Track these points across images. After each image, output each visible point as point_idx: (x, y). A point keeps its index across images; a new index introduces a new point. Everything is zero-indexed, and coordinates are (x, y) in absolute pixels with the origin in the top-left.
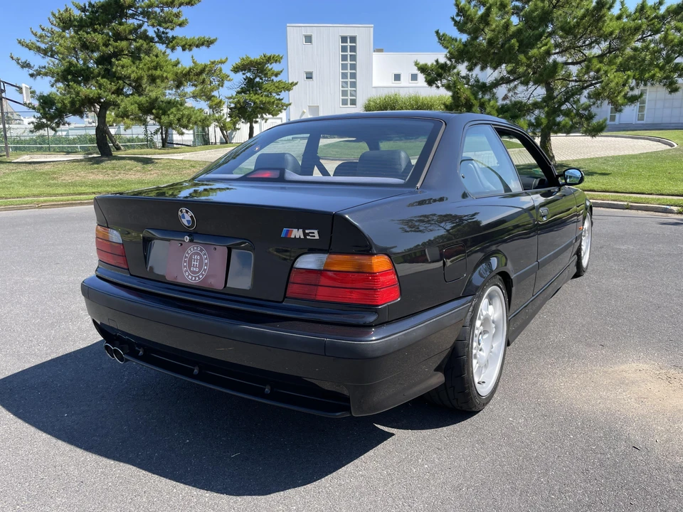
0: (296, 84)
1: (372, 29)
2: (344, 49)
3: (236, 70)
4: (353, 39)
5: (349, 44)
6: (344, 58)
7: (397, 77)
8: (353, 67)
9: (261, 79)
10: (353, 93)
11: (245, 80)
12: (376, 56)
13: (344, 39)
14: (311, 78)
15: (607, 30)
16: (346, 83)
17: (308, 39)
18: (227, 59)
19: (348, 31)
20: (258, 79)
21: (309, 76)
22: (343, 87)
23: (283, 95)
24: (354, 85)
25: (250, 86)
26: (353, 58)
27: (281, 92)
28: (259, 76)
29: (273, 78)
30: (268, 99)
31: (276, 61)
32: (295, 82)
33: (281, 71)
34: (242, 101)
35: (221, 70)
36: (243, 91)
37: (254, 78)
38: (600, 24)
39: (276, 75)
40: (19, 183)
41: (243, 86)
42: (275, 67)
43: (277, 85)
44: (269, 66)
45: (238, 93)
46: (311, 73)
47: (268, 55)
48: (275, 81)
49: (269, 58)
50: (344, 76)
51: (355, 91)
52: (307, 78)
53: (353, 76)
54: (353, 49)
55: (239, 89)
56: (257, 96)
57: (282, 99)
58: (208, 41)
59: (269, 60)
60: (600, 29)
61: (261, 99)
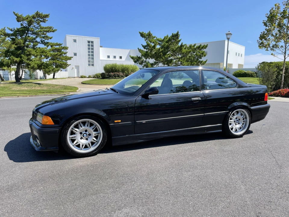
1: (99, 39)
2: (89, 45)
4: (92, 42)
5: (91, 44)
6: (89, 49)
7: (109, 57)
8: (93, 52)
10: (93, 62)
12: (101, 48)
13: (89, 42)
14: (76, 55)
15: (183, 52)
16: (90, 58)
17: (75, 41)
19: (91, 39)
21: (75, 54)
22: (88, 59)
24: (93, 59)
26: (92, 49)
32: (72, 57)
38: (181, 50)
39: (65, 54)
43: (65, 57)
44: (63, 50)
46: (76, 53)
50: (89, 55)
51: (93, 61)
53: (93, 55)
54: (92, 46)
57: (67, 63)
60: (181, 51)
61: (60, 62)
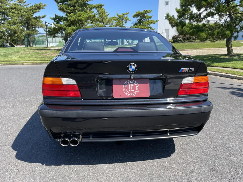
0: (158, 21)
3: (135, 16)
9: (144, 19)
11: (138, 20)
17: (167, 3)
18: (129, 12)
20: (143, 20)
23: (151, 25)
25: (140, 22)
27: (150, 24)
28: (143, 19)
29: (149, 19)
30: (144, 27)
31: (148, 12)
33: (152, 16)
35: (127, 17)
36: (136, 24)
37: (141, 20)
39: (150, 18)
40: (26, 56)
41: (137, 22)
42: (149, 15)
45: (135, 25)
47: (146, 10)
48: (149, 20)
49: (146, 11)
52: (165, 19)
55: (135, 24)
56: (140, 26)
57: (152, 27)
58: (101, 6)
59: (146, 12)
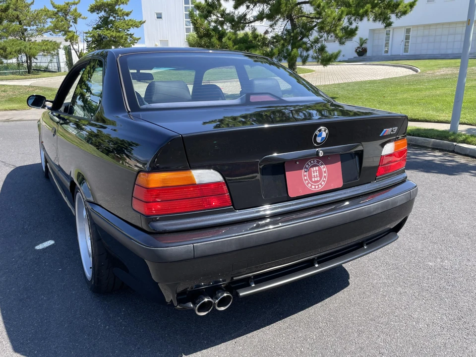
0: (144, 22)
3: (93, 10)
6: (187, 2)
9: (114, 17)
11: (100, 18)
14: (161, 18)
20: (111, 18)
21: (159, 16)
22: (186, 25)
23: (132, 31)
25: (105, 22)
27: (130, 28)
28: (112, 16)
29: (125, 17)
30: (118, 34)
31: (123, 3)
33: (131, 12)
34: (96, 35)
35: (76, 10)
36: (98, 27)
37: (109, 17)
39: (127, 15)
41: (100, 23)
42: (124, 8)
43: (127, 22)
45: (95, 29)
46: (161, 14)
48: (126, 19)
52: (157, 18)
55: (95, 26)
56: (109, 31)
57: (133, 34)
61: (112, 34)
